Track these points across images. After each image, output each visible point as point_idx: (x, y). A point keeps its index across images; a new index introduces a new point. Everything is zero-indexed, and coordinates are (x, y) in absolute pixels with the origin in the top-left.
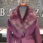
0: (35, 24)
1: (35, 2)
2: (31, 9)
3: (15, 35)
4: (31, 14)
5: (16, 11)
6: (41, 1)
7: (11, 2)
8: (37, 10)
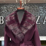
0: (34, 29)
1: (36, 8)
2: (29, 13)
3: (13, 41)
4: (30, 18)
5: (13, 16)
6: (42, 7)
7: (10, 9)
8: (38, 17)
